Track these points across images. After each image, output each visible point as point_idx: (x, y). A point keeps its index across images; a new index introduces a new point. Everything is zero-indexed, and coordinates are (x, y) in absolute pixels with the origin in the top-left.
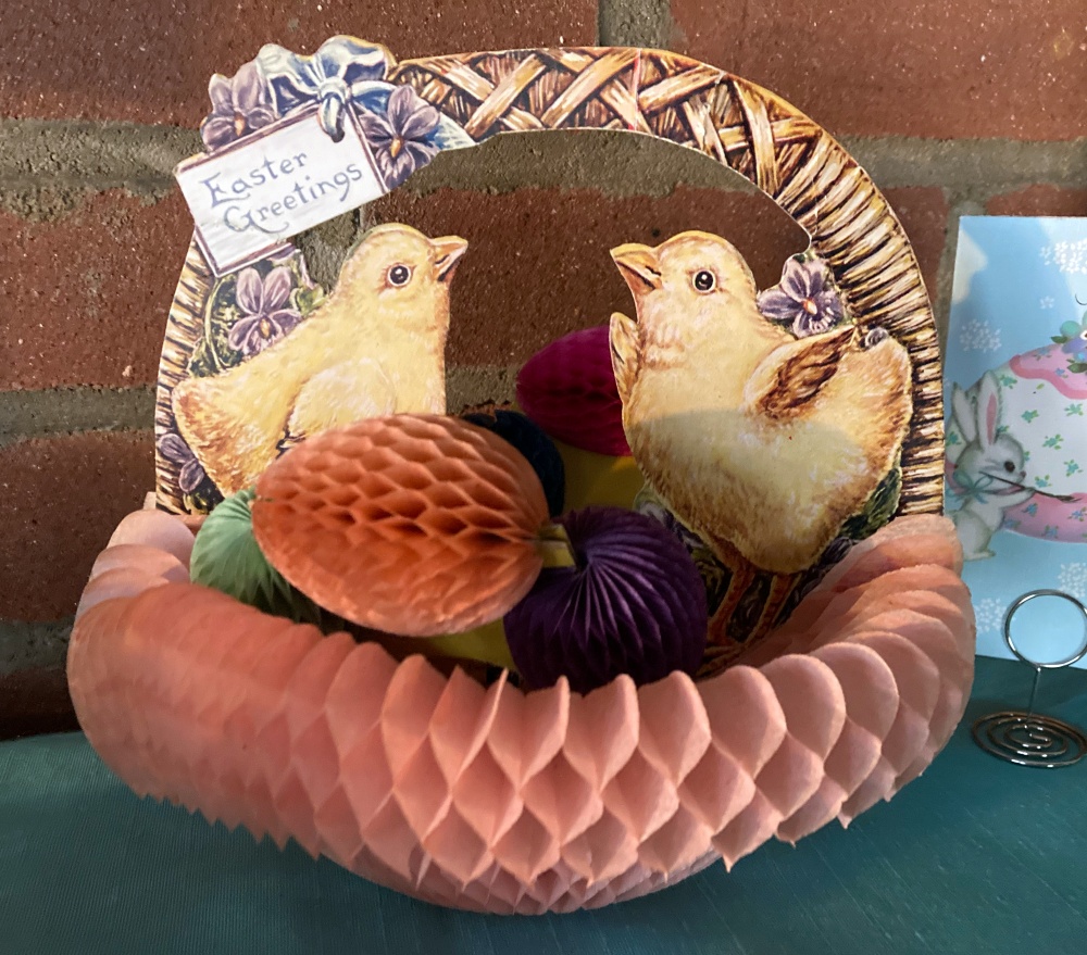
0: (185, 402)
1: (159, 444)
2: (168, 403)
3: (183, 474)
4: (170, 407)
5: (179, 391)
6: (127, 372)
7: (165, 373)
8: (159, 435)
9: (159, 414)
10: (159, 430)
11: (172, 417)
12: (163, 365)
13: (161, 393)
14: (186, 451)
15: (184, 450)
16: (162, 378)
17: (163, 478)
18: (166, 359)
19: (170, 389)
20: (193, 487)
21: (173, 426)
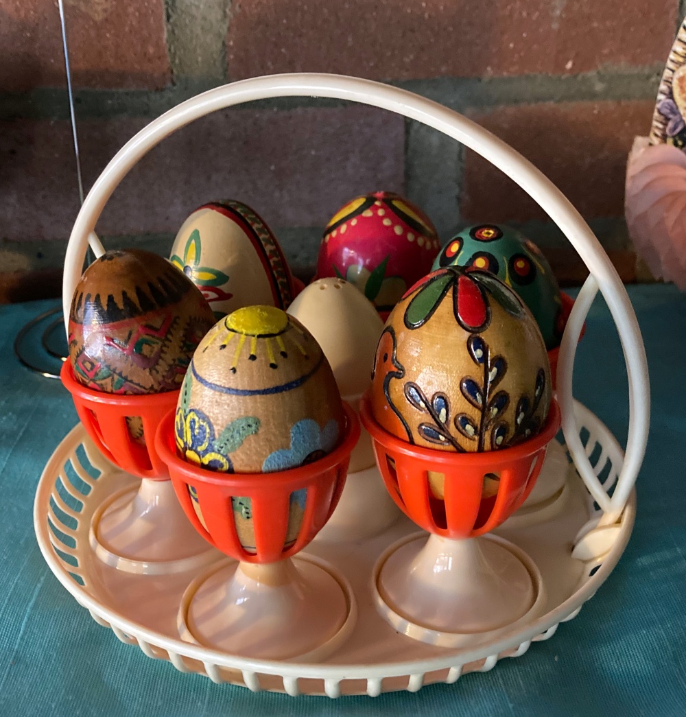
0: (681, 79)
1: (658, 106)
2: (670, 80)
3: (671, 124)
4: (671, 83)
5: (679, 73)
6: (569, 65)
7: (672, 61)
8: (660, 101)
9: (663, 87)
10: (661, 97)
11: (671, 90)
12: (672, 56)
13: (667, 73)
14: (675, 110)
15: (674, 110)
16: (670, 64)
17: (657, 127)
18: (675, 52)
19: (673, 71)
20: (675, 133)
21: (670, 95)
